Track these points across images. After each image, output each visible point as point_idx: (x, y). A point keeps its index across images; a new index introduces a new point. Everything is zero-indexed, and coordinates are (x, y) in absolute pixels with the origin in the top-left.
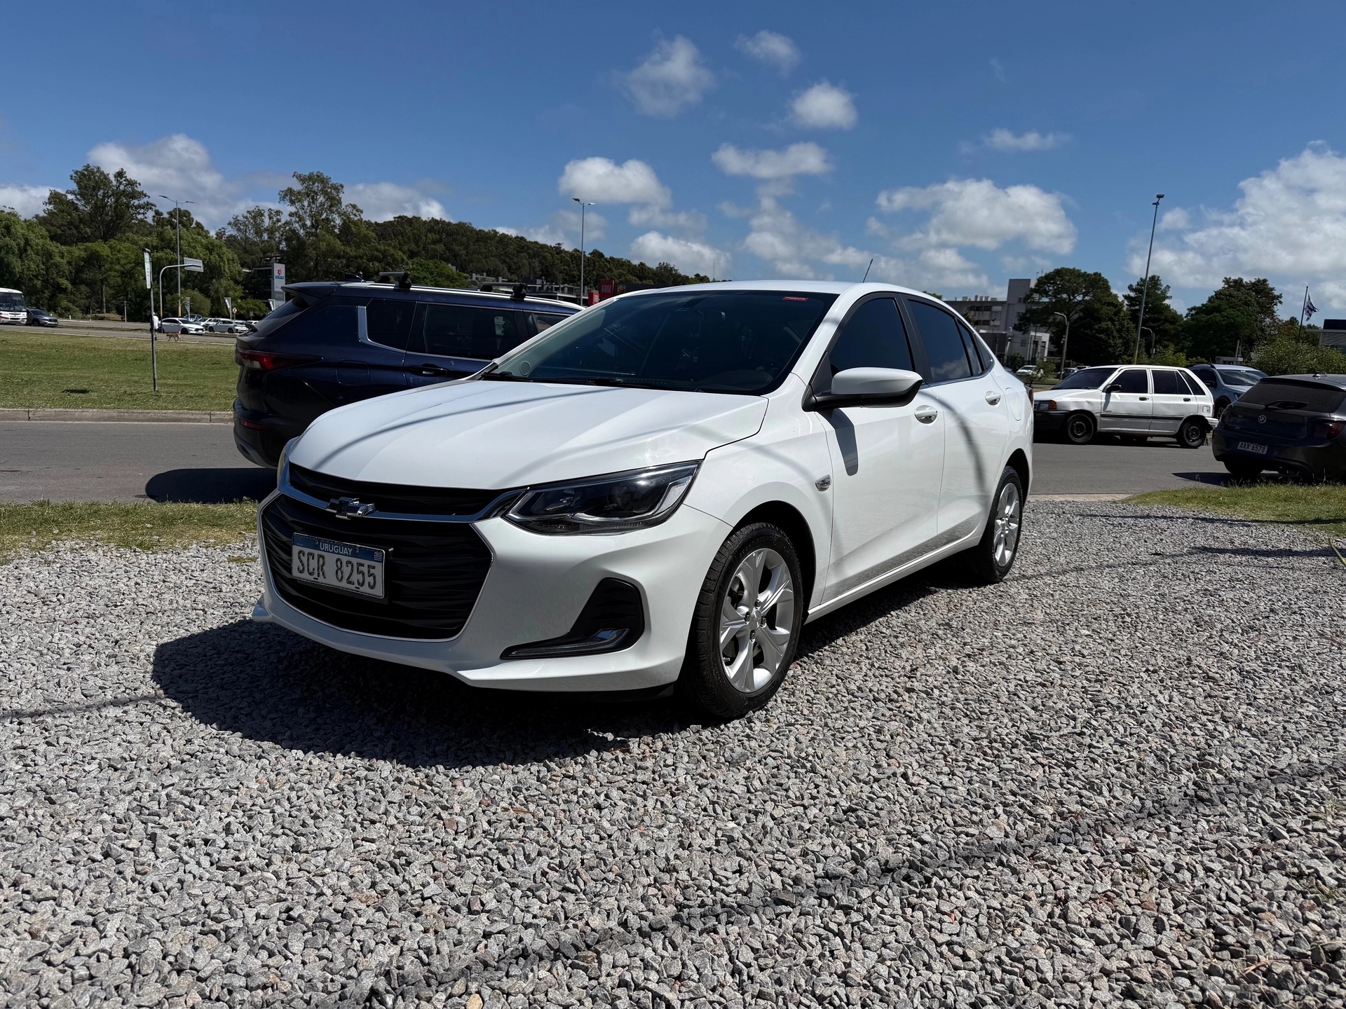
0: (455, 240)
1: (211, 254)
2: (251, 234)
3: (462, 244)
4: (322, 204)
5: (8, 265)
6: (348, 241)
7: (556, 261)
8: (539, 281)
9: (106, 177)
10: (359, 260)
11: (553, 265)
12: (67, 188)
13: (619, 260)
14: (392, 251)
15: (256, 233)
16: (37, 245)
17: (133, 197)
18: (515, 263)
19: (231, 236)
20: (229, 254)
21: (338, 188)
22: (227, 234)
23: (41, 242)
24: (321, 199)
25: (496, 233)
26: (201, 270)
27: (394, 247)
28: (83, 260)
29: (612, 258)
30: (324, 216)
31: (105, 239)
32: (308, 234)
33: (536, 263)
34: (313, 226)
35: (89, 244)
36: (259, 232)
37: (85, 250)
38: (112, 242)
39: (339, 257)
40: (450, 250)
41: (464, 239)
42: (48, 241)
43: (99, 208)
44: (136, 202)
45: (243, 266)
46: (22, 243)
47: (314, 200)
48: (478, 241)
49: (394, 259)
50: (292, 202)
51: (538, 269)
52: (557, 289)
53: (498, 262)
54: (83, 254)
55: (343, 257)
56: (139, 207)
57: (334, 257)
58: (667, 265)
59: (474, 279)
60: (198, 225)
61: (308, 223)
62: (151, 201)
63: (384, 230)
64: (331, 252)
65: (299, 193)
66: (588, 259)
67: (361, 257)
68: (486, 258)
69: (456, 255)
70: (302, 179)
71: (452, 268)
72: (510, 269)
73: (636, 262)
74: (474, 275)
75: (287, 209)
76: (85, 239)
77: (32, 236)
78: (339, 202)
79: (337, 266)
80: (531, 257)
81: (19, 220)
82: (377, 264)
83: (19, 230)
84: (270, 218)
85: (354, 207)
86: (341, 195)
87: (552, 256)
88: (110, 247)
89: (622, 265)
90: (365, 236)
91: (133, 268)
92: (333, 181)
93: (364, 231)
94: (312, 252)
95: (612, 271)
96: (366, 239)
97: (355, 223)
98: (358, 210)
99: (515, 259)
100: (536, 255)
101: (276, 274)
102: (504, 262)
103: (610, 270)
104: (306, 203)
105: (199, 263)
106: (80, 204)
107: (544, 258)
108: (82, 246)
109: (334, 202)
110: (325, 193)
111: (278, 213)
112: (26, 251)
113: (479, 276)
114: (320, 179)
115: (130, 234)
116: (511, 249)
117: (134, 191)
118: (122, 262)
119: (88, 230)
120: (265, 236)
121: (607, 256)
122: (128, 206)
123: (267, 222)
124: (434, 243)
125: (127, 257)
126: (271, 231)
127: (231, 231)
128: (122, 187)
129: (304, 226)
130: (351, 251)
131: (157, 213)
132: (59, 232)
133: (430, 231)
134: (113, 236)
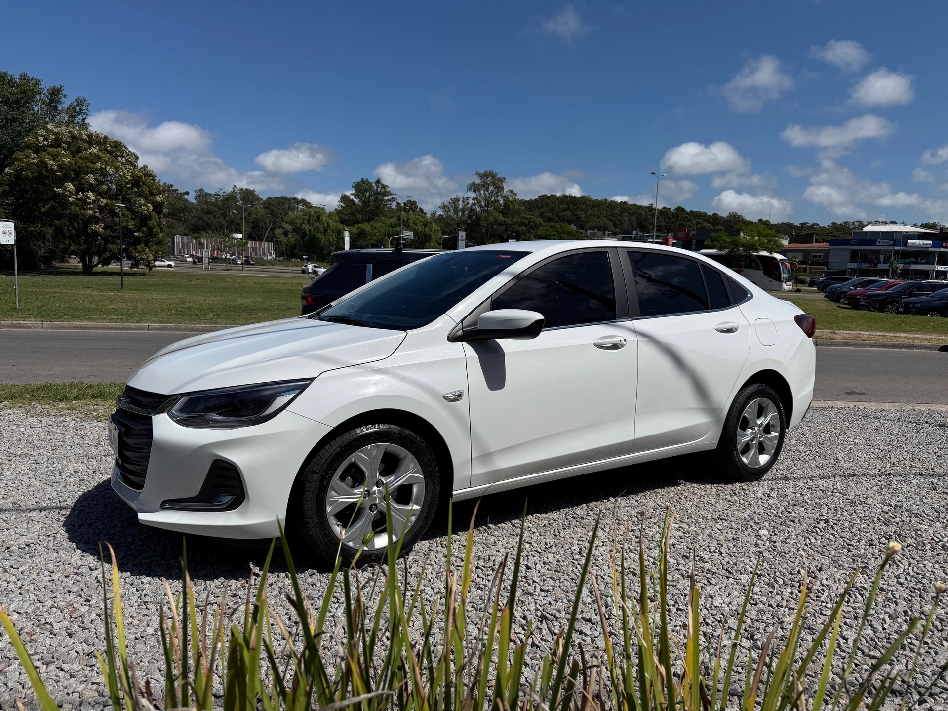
0: (578, 208)
1: (425, 227)
2: (452, 213)
3: (582, 210)
4: (492, 192)
5: (318, 239)
6: (507, 215)
7: (649, 217)
8: (635, 232)
9: (370, 184)
10: (513, 226)
11: (646, 219)
12: (350, 193)
13: (697, 213)
14: (534, 218)
15: (455, 212)
16: (333, 226)
17: (385, 195)
18: (619, 221)
19: (440, 215)
20: (435, 226)
21: (502, 180)
22: (438, 214)
23: (335, 224)
24: (491, 188)
25: (606, 200)
26: (412, 238)
27: (536, 216)
28: (357, 234)
29: (691, 212)
30: (493, 199)
31: (369, 221)
32: (483, 211)
33: (634, 219)
34: (486, 205)
35: (360, 225)
36: (456, 212)
37: (358, 229)
38: (373, 223)
39: (501, 225)
40: (576, 215)
41: (584, 207)
42: (339, 224)
43: (366, 203)
44: (386, 198)
45: (444, 233)
46: (326, 225)
47: (487, 189)
48: (594, 207)
49: (535, 224)
50: (475, 191)
51: (635, 223)
52: (647, 236)
53: (606, 220)
54: (357, 231)
55: (503, 224)
56: (388, 200)
57: (499, 225)
58: (736, 214)
59: (588, 234)
60: (421, 210)
61: (483, 204)
62: (395, 196)
63: (530, 205)
64: (496, 221)
65: (478, 185)
66: (673, 213)
67: (515, 224)
68: (598, 218)
69: (578, 218)
70: (481, 176)
71: (573, 227)
72: (615, 225)
73: (710, 213)
74: (589, 231)
75: (472, 195)
76: (358, 222)
77: (331, 222)
78: (503, 189)
79: (499, 231)
80: (631, 215)
81: (325, 212)
82: (524, 228)
83: (324, 218)
84: (463, 202)
85: (512, 191)
86: (504, 184)
87: (646, 213)
88: (371, 226)
89: (699, 216)
90: (518, 210)
91: (383, 238)
92: (499, 176)
93: (517, 207)
94: (484, 223)
95: (691, 221)
96: (518, 212)
97: (511, 202)
98: (514, 194)
99: (619, 218)
100: (634, 214)
101: (460, 238)
102: (611, 220)
103: (689, 220)
104: (482, 192)
105: (411, 233)
106: (357, 201)
107: (640, 215)
108: (356, 226)
109: (499, 189)
110: (493, 183)
111: (468, 198)
112: (327, 230)
113: (592, 231)
114: (490, 175)
115: (382, 218)
116: (617, 211)
117: (385, 191)
118: (377, 234)
119: (360, 216)
120: (460, 214)
121: (688, 210)
122: (382, 200)
123: (461, 205)
124: (564, 210)
125: (380, 231)
126: (463, 210)
127: (440, 212)
128: (379, 189)
129: (481, 206)
130: (508, 221)
131: (398, 204)
132: (347, 218)
133: (561, 203)
134: (373, 219)
